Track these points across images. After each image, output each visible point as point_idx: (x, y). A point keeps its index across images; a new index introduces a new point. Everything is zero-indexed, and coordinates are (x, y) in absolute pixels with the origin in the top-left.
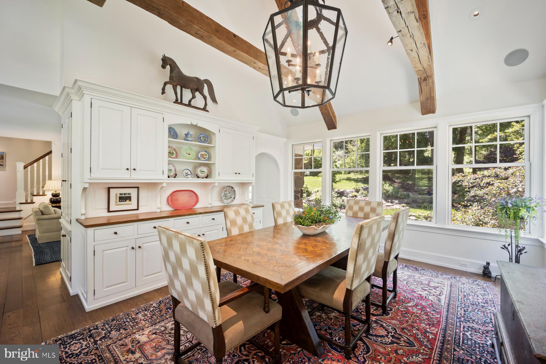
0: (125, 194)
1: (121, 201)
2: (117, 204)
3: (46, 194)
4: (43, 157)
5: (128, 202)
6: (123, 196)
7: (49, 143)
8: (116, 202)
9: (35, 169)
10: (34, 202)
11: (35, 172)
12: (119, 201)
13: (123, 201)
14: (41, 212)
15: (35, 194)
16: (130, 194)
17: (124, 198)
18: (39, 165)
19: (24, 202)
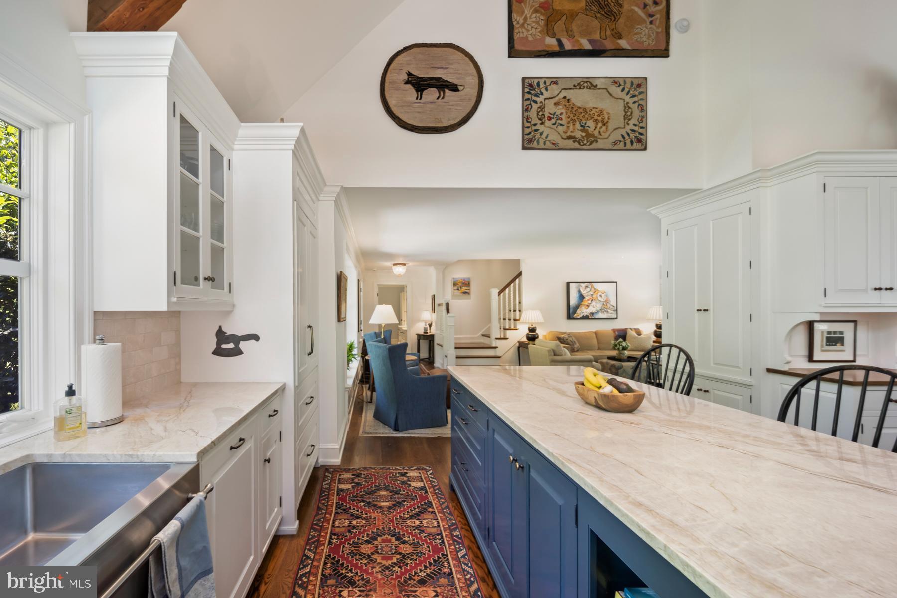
0: (835, 333)
1: (829, 345)
2: (823, 349)
3: (518, 328)
4: (513, 280)
5: (838, 347)
6: (832, 336)
7: (517, 262)
8: (822, 346)
9: (507, 295)
10: (507, 337)
11: (507, 301)
12: (827, 345)
13: (832, 345)
14: (554, 351)
15: (507, 327)
16: (841, 333)
17: (834, 340)
18: (510, 291)
19: (499, 337)
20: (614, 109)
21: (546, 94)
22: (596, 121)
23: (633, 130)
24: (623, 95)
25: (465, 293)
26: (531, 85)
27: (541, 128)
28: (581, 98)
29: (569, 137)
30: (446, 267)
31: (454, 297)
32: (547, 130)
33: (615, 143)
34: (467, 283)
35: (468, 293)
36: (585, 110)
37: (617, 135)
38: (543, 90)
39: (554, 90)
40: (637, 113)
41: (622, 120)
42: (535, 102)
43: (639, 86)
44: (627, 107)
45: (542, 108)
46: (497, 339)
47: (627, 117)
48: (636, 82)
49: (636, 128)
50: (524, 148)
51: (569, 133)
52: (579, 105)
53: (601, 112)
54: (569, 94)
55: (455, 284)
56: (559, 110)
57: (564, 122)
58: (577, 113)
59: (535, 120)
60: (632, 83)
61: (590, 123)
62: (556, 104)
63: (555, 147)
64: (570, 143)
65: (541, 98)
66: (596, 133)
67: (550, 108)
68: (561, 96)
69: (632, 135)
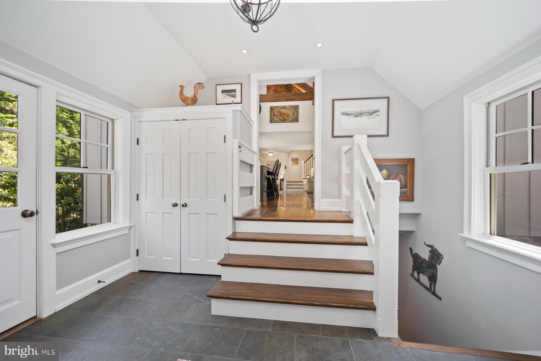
4: (310, 157)
7: (313, 151)
9: (307, 163)
15: (308, 175)
18: (309, 161)
19: (304, 178)
20: (290, 113)
21: (275, 110)
22: (286, 116)
23: (295, 118)
24: (293, 110)
25: (296, 163)
26: (271, 108)
27: (274, 118)
28: (283, 111)
29: (280, 120)
30: (289, 153)
31: (292, 165)
32: (275, 118)
33: (291, 121)
34: (297, 159)
35: (297, 163)
36: (284, 113)
37: (291, 119)
38: (274, 109)
39: (277, 109)
40: (296, 114)
41: (292, 115)
42: (272, 112)
43: (296, 107)
44: (293, 112)
45: (274, 113)
46: (303, 179)
47: (294, 115)
48: (296, 106)
49: (296, 117)
50: (270, 123)
51: (280, 119)
52: (282, 112)
53: (287, 114)
54: (280, 110)
55: (292, 160)
56: (278, 114)
57: (279, 116)
58: (282, 114)
59: (272, 116)
60: (295, 107)
61: (285, 116)
62: (277, 112)
63: (277, 122)
64: (280, 121)
65: (274, 111)
66: (286, 119)
67: (276, 113)
68: (278, 110)
69: (295, 119)
